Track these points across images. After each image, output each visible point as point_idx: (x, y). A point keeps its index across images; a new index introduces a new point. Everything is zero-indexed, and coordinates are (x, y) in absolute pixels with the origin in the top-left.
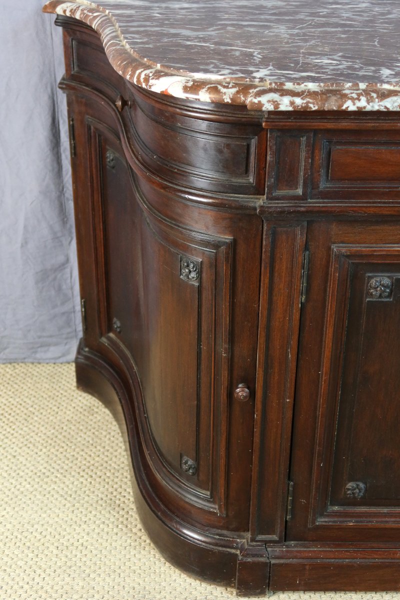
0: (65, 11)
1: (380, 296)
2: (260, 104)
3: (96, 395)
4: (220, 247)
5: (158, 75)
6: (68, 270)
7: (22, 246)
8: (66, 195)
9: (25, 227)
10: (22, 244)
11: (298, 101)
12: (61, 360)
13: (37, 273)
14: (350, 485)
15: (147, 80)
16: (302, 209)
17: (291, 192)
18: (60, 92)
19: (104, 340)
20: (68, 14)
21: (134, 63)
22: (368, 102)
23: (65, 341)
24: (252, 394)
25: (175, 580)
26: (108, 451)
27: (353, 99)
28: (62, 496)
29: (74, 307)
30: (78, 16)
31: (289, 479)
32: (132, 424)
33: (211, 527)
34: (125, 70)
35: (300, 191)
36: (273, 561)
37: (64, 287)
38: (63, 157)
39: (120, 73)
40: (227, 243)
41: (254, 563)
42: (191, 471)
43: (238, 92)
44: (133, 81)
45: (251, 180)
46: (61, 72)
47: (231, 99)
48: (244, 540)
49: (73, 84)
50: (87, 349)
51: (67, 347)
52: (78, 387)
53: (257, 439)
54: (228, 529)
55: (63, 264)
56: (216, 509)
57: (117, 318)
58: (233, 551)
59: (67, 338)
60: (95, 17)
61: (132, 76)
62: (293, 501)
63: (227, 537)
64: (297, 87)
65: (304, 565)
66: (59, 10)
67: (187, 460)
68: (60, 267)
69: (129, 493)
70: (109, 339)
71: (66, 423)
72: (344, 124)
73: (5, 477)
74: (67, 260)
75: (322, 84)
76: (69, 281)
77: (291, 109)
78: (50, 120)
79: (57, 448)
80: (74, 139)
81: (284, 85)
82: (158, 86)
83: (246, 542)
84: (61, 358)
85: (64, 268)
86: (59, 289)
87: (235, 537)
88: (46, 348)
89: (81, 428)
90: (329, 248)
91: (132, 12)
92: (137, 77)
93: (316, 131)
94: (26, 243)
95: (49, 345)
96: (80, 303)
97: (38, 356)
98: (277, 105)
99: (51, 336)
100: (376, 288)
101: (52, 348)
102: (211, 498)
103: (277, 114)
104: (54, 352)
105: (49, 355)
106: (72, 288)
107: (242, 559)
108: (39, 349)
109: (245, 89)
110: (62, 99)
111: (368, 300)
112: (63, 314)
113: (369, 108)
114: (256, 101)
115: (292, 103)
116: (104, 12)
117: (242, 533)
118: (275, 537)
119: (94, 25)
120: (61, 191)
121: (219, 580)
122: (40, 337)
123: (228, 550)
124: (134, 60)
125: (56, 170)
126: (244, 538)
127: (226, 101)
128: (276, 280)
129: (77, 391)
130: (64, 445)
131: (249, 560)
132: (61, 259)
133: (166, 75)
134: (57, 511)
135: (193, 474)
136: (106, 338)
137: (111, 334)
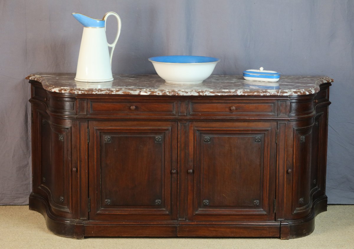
0: (32, 79)
1: (108, 141)
2: (74, 92)
3: (36, 210)
4: (68, 129)
5: (53, 88)
6: (28, 168)
8: (29, 139)
11: (83, 92)
13: (17, 168)
14: (106, 200)
15: (51, 89)
16: (86, 117)
17: (83, 114)
18: (29, 102)
20: (33, 79)
21: (48, 86)
22: (98, 92)
23: (25, 196)
24: (77, 169)
27: (95, 92)
29: (29, 182)
30: (36, 80)
31: (88, 198)
34: (46, 88)
35: (85, 113)
36: (85, 225)
37: (26, 174)
38: (29, 126)
39: (45, 89)
40: (70, 128)
41: (79, 225)
43: (70, 90)
46: (30, 97)
49: (33, 100)
51: (26, 199)
53: (79, 184)
54: (72, 218)
55: (26, 165)
56: (69, 211)
57: (44, 177)
60: (40, 79)
61: (48, 89)
62: (90, 204)
63: (72, 220)
64: (83, 89)
65: (94, 226)
66: (30, 78)
70: (42, 187)
72: (94, 97)
74: (28, 164)
76: (28, 172)
77: (81, 93)
78: (25, 114)
80: (33, 117)
81: (80, 89)
82: (53, 90)
84: (24, 203)
88: (18, 199)
90: (94, 128)
91: (51, 78)
92: (49, 89)
93: (88, 99)
94: (14, 156)
95: (19, 198)
96: (32, 175)
97: (15, 202)
98: (78, 92)
99: (20, 194)
100: (106, 139)
101: (20, 199)
103: (78, 94)
104: (21, 201)
106: (29, 175)
108: (16, 199)
109: (72, 90)
110: (30, 105)
111: (104, 142)
112: (26, 184)
113: (98, 93)
114: (73, 92)
115: (81, 92)
116: (43, 78)
118: (86, 218)
119: (40, 81)
120: (27, 138)
122: (16, 194)
124: (49, 86)
128: (81, 136)
129: (29, 210)
131: (78, 225)
132: (26, 163)
133: (55, 88)
136: (40, 187)
137: (42, 185)
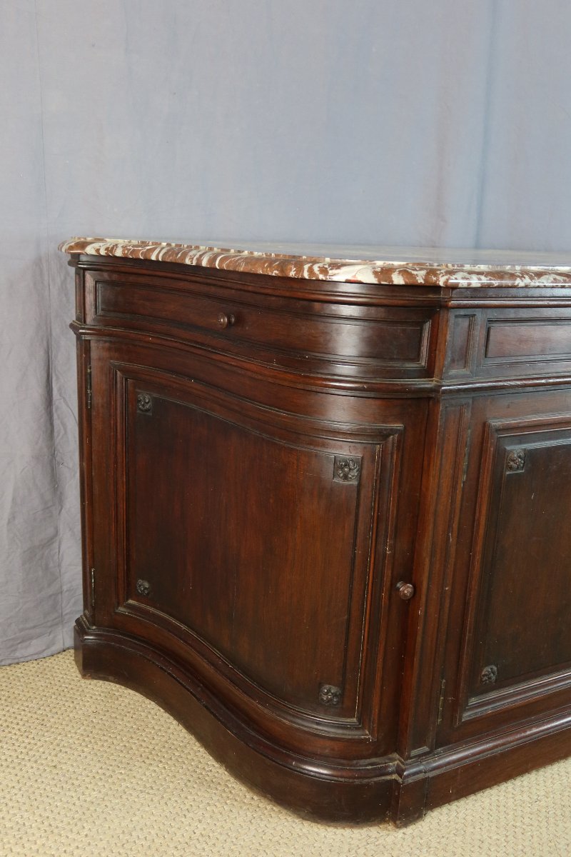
0: (98, 251)
1: (517, 468)
4: (388, 436)
6: (55, 545)
7: (9, 522)
8: (58, 459)
9: (14, 499)
10: (9, 520)
11: (483, 278)
12: (45, 654)
13: (24, 552)
15: (324, 271)
19: (121, 609)
22: (530, 279)
25: (325, 837)
26: (160, 730)
27: (520, 278)
28: (141, 791)
29: (61, 587)
30: (118, 253)
32: (199, 686)
33: (358, 759)
34: (282, 268)
36: (430, 776)
37: (51, 565)
40: (399, 430)
41: (415, 783)
42: (335, 700)
43: (427, 274)
44: (302, 275)
45: (423, 364)
47: (424, 280)
48: (396, 762)
50: (94, 627)
51: (51, 636)
52: (84, 676)
54: (376, 755)
55: (52, 538)
56: (367, 735)
57: (143, 579)
58: (388, 778)
59: (51, 626)
61: (299, 271)
62: (444, 700)
63: (379, 764)
64: (473, 268)
66: (90, 250)
67: (330, 688)
68: (48, 542)
69: (213, 766)
70: (130, 607)
71: (93, 715)
73: (59, 793)
74: (57, 533)
75: (490, 266)
76: (56, 557)
77: (479, 285)
79: (100, 743)
80: (91, 388)
81: (464, 266)
83: (399, 763)
84: (46, 651)
85: (52, 543)
86: (47, 568)
87: (387, 761)
88: (27, 643)
89: (114, 715)
92: (308, 270)
94: (14, 518)
95: (31, 638)
97: (18, 654)
98: (469, 281)
100: (514, 461)
101: (34, 642)
102: (360, 724)
105: (31, 650)
106: (60, 565)
107: (403, 783)
108: (19, 646)
109: (432, 271)
111: (508, 473)
112: (50, 596)
113: (533, 284)
115: (480, 280)
117: (390, 756)
118: (427, 748)
121: (373, 819)
122: (22, 630)
123: (383, 778)
125: (49, 431)
126: (395, 760)
127: (419, 282)
129: (83, 681)
130: (106, 738)
131: (410, 781)
132: (51, 531)
133: (345, 265)
134: (147, 809)
135: (338, 702)
136: (125, 607)
137: (131, 601)
